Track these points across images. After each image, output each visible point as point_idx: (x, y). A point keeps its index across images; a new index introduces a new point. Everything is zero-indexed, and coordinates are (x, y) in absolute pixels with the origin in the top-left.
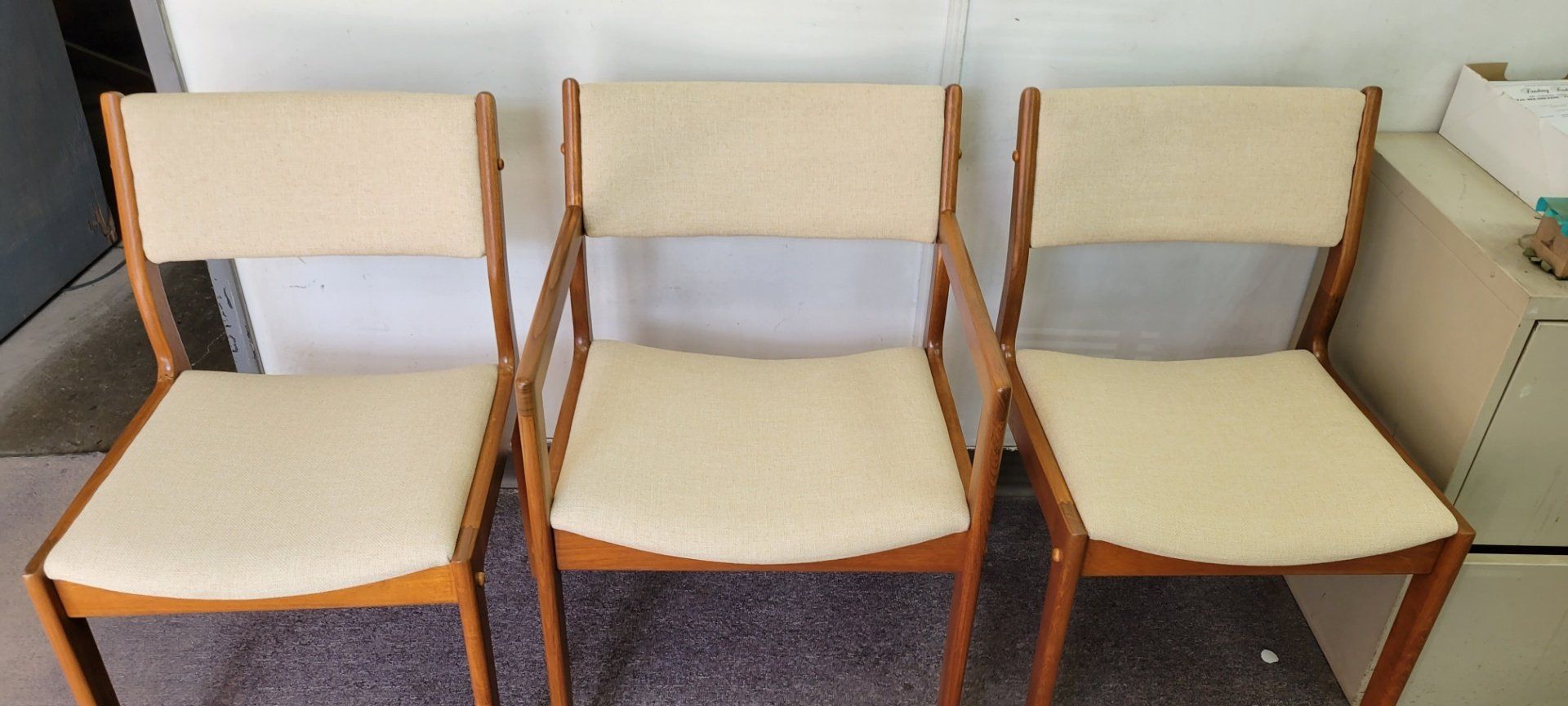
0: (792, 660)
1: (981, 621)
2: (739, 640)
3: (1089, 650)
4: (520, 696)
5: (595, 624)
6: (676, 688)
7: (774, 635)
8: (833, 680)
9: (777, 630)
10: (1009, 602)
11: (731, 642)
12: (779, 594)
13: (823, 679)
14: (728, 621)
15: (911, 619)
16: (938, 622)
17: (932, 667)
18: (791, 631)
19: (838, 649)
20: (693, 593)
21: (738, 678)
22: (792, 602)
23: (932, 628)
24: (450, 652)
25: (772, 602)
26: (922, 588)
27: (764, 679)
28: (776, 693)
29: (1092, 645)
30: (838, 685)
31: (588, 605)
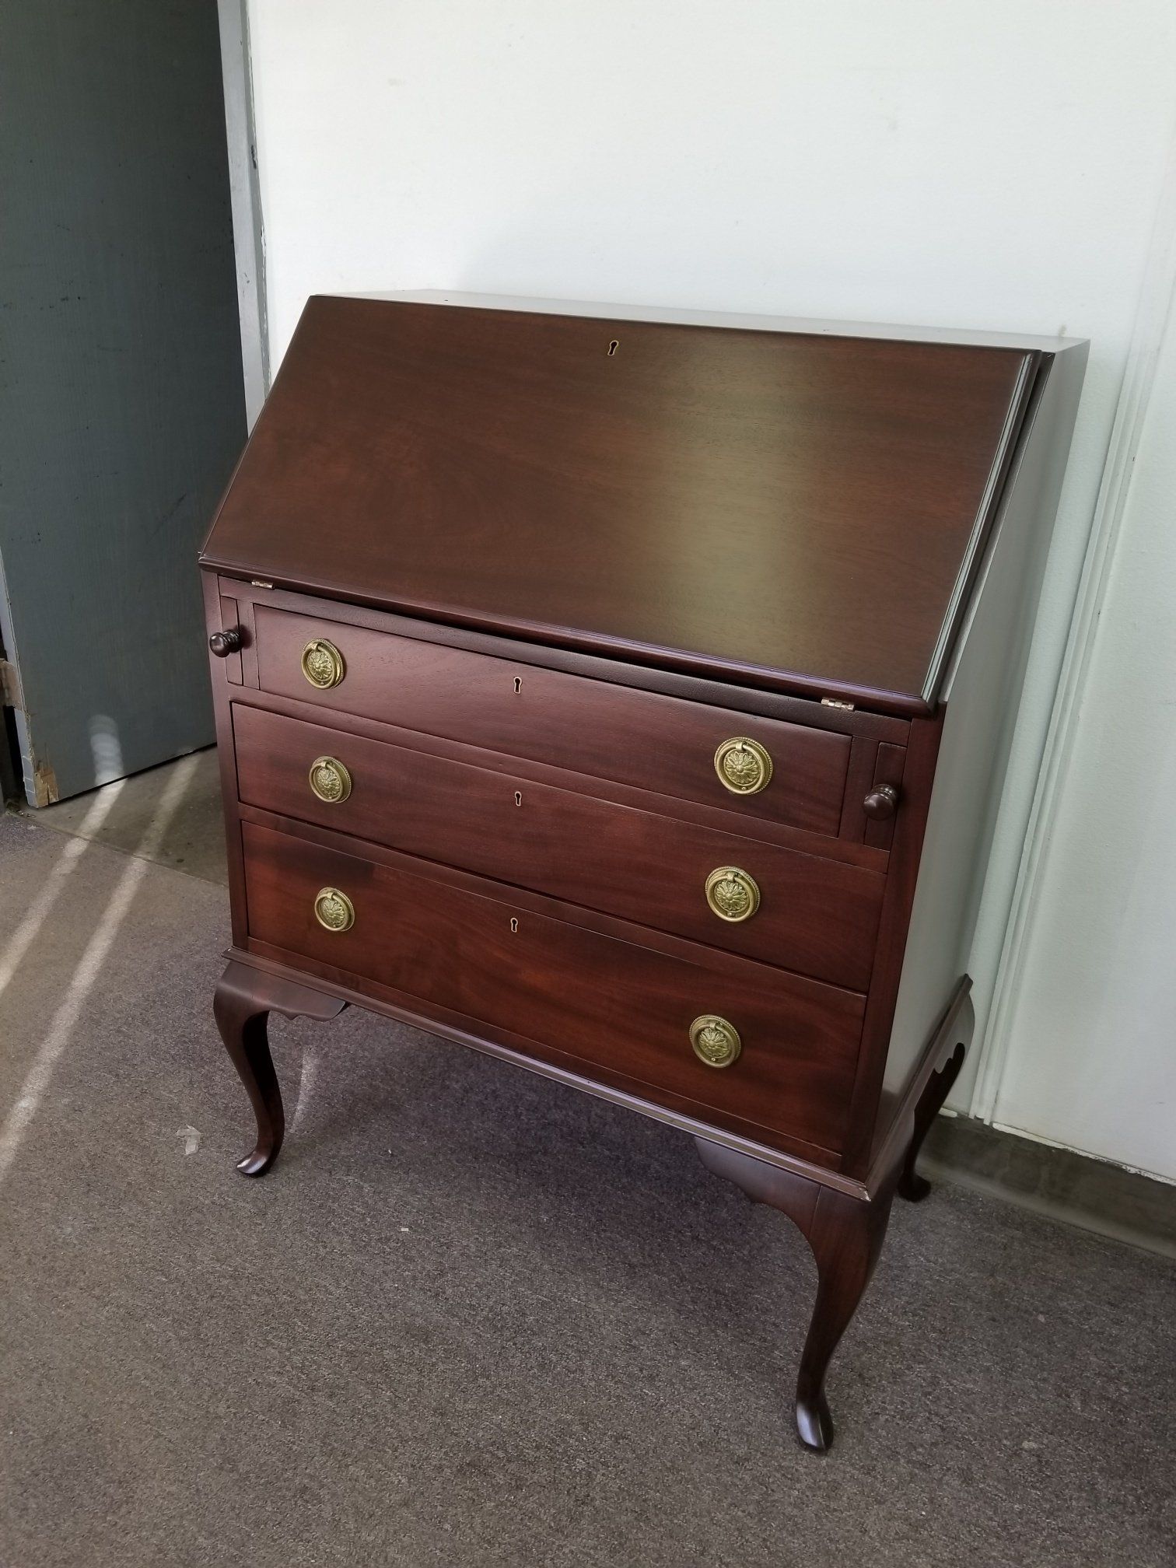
0: (698, 1327)
1: (988, 1388)
2: (647, 1275)
3: (1138, 1499)
4: (369, 1234)
5: (495, 1188)
6: (538, 1299)
7: (693, 1288)
8: (736, 1377)
9: (700, 1284)
10: (1044, 1380)
11: (635, 1273)
12: (727, 1240)
13: (721, 1369)
14: (647, 1248)
15: (886, 1343)
16: (922, 1363)
17: (882, 1418)
18: (716, 1292)
19: (765, 1340)
20: (625, 1199)
21: (618, 1321)
22: (738, 1257)
23: (909, 1368)
24: (334, 1157)
25: (714, 1248)
26: (924, 1310)
27: (649, 1335)
28: (653, 1359)
29: (1146, 1494)
30: (738, 1385)
31: (503, 1165)
